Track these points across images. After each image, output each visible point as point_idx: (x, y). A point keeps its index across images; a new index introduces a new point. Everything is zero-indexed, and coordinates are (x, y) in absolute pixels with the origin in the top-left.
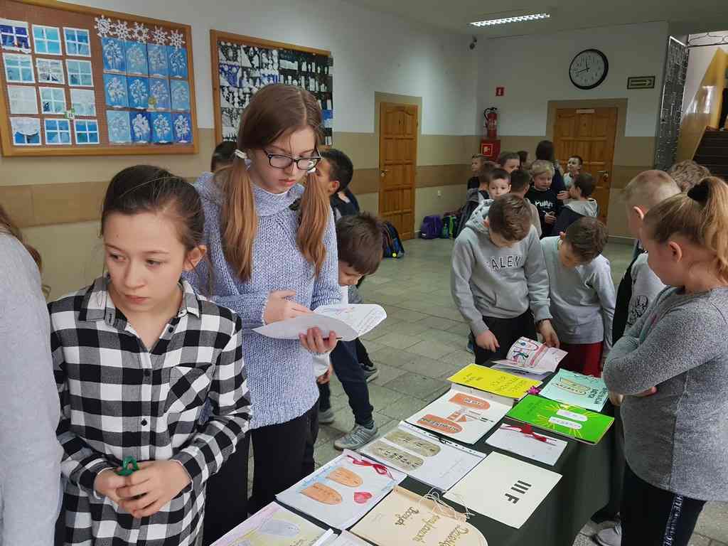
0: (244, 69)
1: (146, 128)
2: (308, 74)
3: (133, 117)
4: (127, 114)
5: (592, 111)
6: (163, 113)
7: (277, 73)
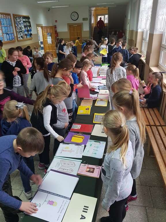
0: (19, 22)
1: (9, 37)
2: (27, 22)
3: (7, 35)
4: (6, 34)
5: (76, 26)
6: (10, 33)
7: (23, 22)
